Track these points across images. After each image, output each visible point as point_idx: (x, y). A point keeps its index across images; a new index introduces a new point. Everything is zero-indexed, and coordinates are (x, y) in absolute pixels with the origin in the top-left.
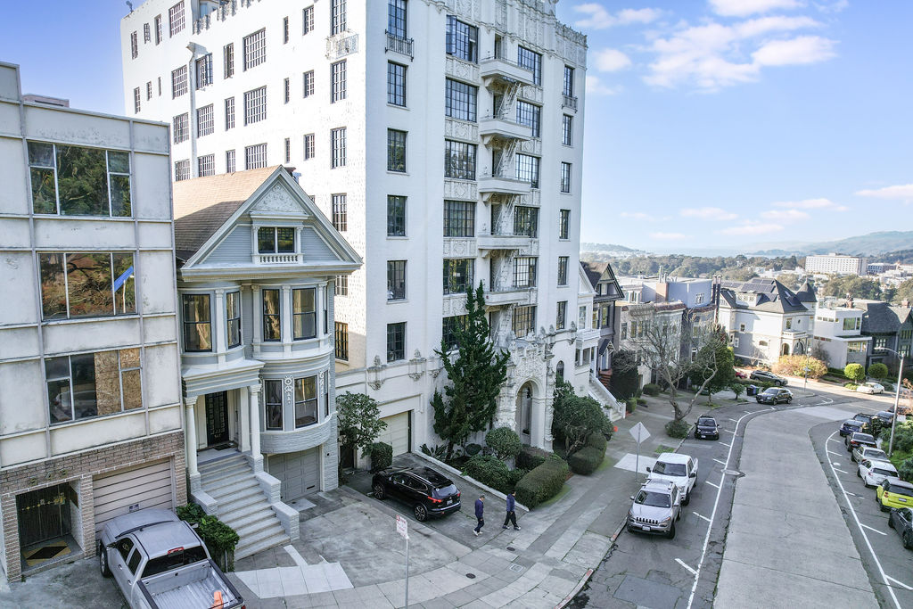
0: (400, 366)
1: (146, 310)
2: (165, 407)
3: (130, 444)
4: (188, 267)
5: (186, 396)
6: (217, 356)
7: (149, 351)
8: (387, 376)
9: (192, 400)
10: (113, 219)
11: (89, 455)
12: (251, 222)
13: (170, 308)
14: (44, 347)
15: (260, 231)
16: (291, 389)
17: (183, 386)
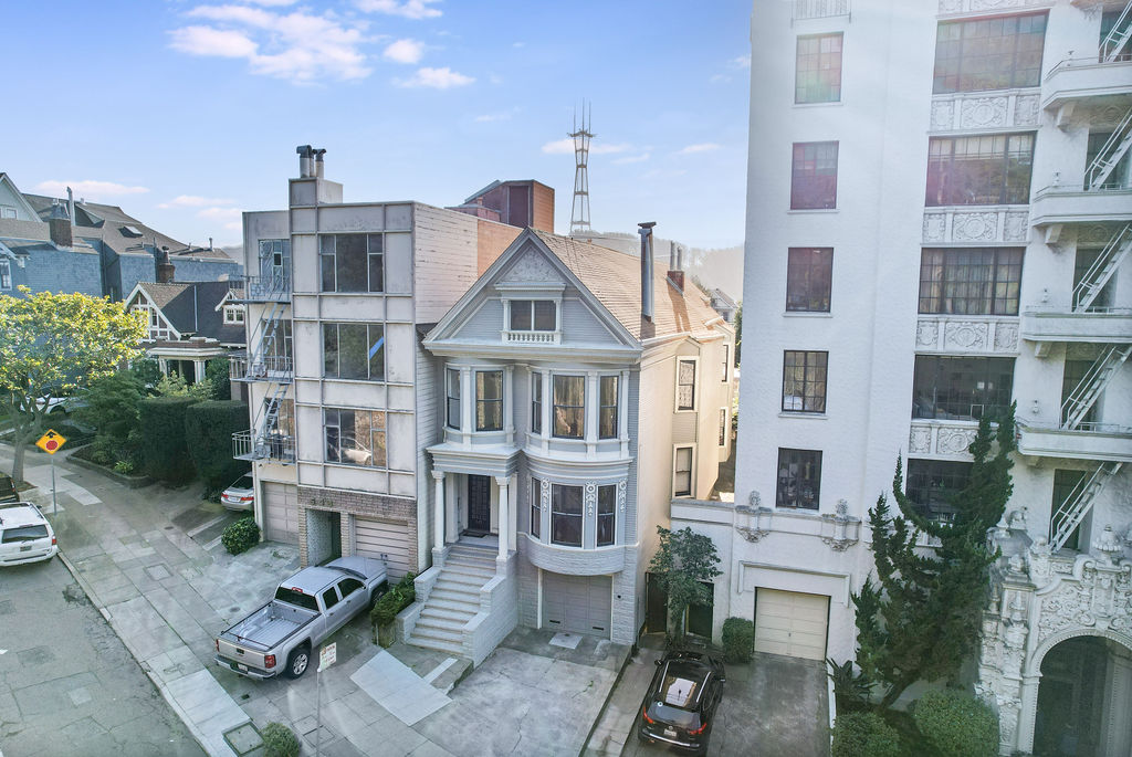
0: (804, 518)
1: (391, 378)
2: (404, 472)
3: (373, 497)
4: (428, 342)
5: (433, 468)
6: (462, 436)
7: (392, 416)
8: (773, 527)
9: (438, 475)
10: (369, 294)
11: (346, 495)
12: (499, 294)
13: (411, 379)
14: (323, 397)
15: (513, 303)
16: (547, 494)
17: (429, 457)
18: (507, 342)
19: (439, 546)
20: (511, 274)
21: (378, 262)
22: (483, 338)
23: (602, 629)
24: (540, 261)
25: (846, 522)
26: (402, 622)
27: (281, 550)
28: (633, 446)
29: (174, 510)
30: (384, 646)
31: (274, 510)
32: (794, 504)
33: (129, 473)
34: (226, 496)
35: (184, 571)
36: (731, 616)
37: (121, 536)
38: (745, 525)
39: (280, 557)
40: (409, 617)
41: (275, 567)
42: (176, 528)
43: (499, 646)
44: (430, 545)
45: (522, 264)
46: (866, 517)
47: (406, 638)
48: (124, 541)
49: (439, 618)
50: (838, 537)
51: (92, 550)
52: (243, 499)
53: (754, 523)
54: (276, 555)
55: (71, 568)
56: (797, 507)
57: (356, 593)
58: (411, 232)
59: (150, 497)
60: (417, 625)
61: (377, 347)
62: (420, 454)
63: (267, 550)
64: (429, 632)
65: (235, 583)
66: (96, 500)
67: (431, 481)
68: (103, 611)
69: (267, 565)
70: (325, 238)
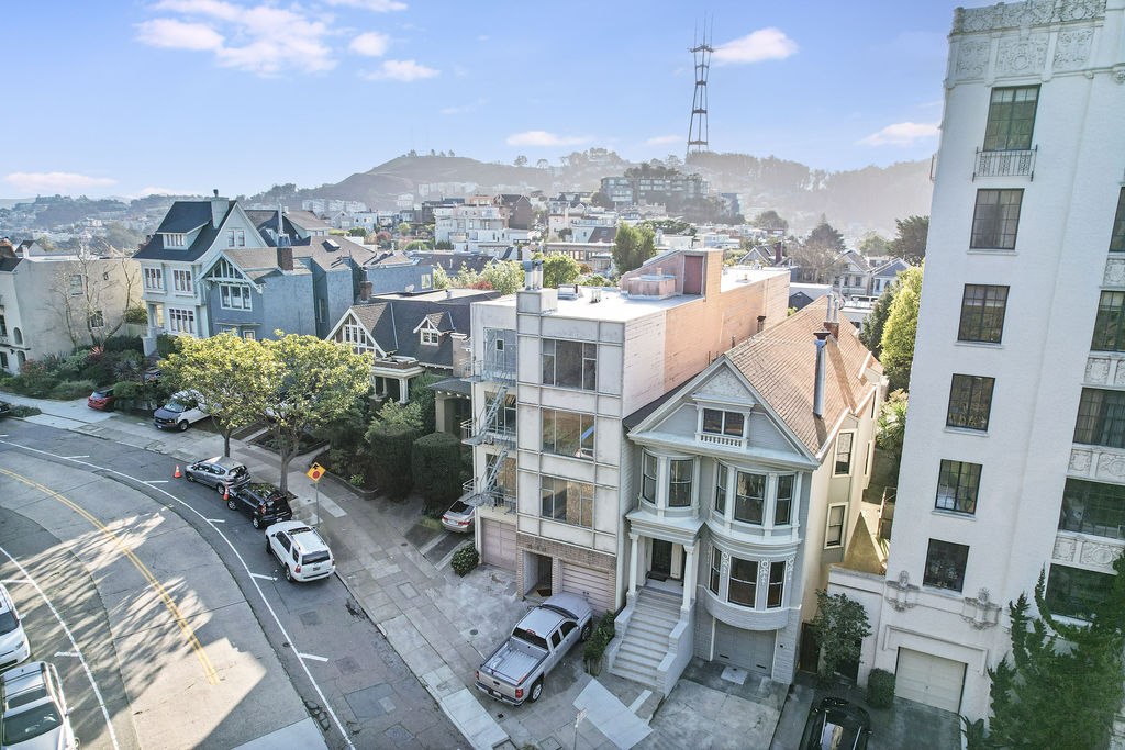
1: (599, 460)
2: (607, 534)
3: (580, 549)
5: (630, 532)
6: (657, 510)
7: (598, 490)
8: (919, 602)
9: (634, 536)
10: (583, 391)
11: (558, 545)
12: (695, 402)
13: (617, 464)
14: (541, 467)
15: (706, 411)
16: (726, 564)
17: (628, 524)
18: (699, 443)
19: (632, 592)
20: (706, 388)
21: (592, 366)
22: (680, 435)
23: (766, 668)
24: (733, 380)
25: (987, 607)
26: (607, 657)
27: (498, 574)
28: (802, 531)
29: (405, 526)
30: (594, 675)
31: (490, 540)
32: (939, 584)
33: (362, 486)
34: (446, 519)
35: (427, 591)
36: (876, 666)
37: (371, 551)
38: (894, 597)
39: (498, 581)
40: (612, 652)
41: (496, 591)
42: (410, 545)
43: (681, 678)
44: (626, 590)
45: (717, 380)
46: (1005, 606)
47: (610, 669)
48: (375, 557)
49: (634, 653)
50: (979, 619)
51: (354, 562)
52: (461, 523)
53: (902, 597)
54: (494, 578)
55: (345, 583)
56: (942, 587)
57: (572, 632)
58: (622, 346)
59: (381, 510)
60: (617, 658)
61: (589, 432)
62: (621, 520)
63: (486, 573)
64: (628, 665)
65: (468, 606)
66: (343, 513)
67: (628, 542)
68: (379, 625)
69: (489, 589)
70: (546, 342)
